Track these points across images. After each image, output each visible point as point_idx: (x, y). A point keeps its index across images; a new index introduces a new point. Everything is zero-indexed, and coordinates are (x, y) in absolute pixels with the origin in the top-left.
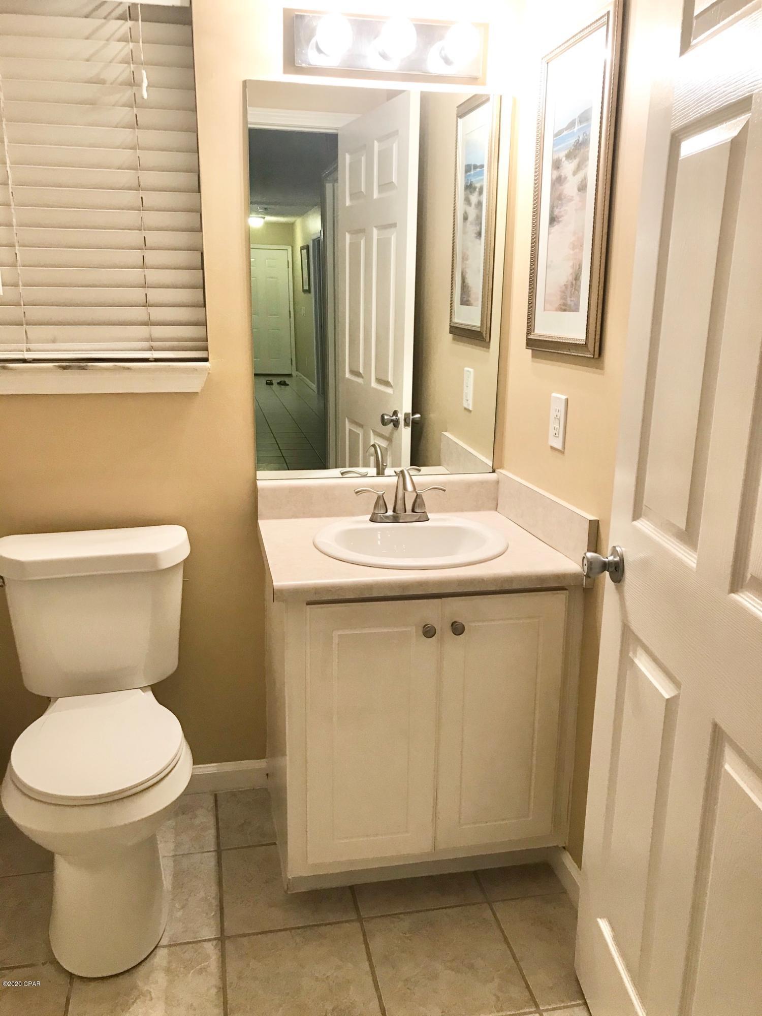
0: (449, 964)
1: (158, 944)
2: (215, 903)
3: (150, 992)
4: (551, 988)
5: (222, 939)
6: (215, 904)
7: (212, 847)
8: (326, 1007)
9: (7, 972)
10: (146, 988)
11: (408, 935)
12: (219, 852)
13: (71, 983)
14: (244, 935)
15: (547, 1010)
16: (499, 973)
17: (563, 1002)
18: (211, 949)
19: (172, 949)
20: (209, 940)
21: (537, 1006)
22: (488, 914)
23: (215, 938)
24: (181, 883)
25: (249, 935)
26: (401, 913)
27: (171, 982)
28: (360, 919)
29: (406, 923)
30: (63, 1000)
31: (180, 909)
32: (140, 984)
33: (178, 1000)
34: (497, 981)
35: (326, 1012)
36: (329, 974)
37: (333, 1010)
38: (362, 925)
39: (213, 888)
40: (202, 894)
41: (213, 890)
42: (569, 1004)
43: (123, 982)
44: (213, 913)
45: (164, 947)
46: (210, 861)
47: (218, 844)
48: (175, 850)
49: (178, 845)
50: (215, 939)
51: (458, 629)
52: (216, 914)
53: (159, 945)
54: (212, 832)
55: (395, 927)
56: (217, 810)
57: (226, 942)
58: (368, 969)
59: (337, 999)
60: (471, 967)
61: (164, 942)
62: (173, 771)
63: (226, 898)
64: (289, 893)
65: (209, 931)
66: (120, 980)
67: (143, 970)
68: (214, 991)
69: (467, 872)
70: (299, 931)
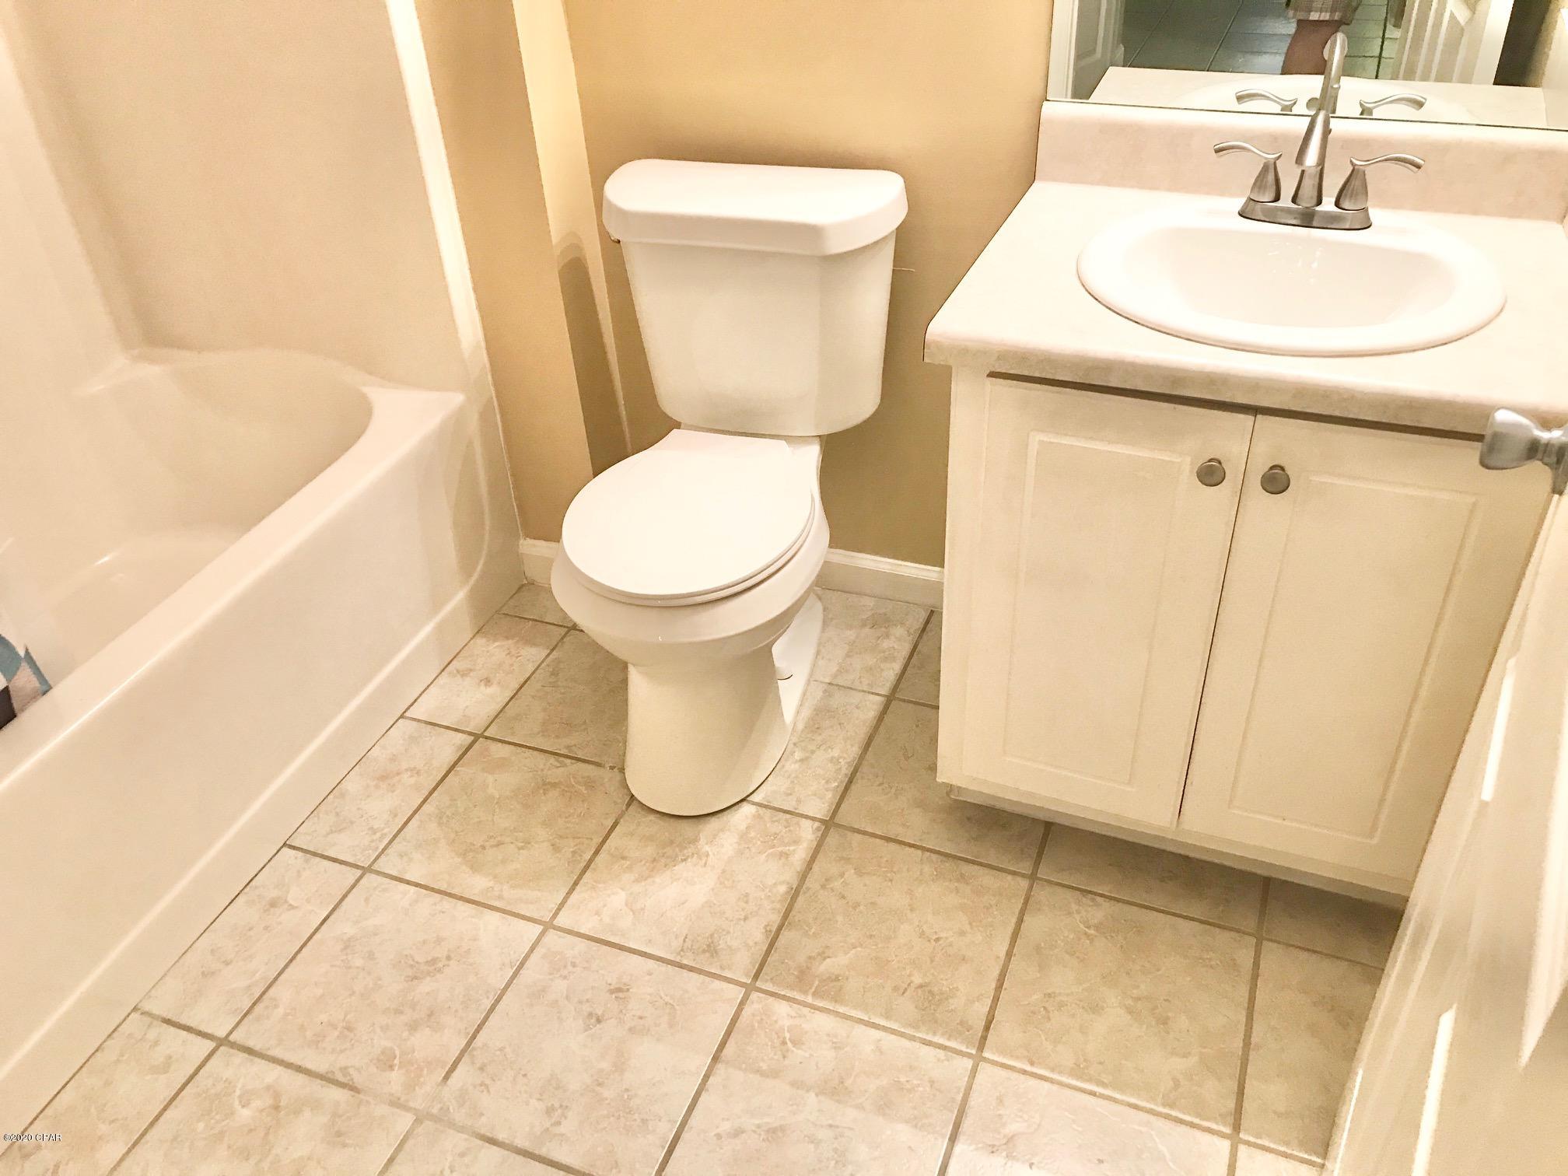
0: (1130, 1002)
1: (748, 796)
2: (846, 770)
3: (708, 855)
4: (1279, 1115)
5: (829, 824)
6: (847, 772)
7: (885, 690)
8: (913, 978)
9: (568, 761)
10: (707, 848)
11: (1092, 932)
12: (890, 699)
13: (629, 805)
14: (859, 831)
15: (1248, 1143)
16: (1203, 1050)
17: (1287, 1144)
18: (808, 832)
19: (762, 811)
20: (813, 819)
21: (1237, 1127)
22: (1245, 957)
23: (823, 819)
24: (816, 726)
25: (865, 833)
26: (1102, 895)
27: (740, 853)
28: (1033, 877)
29: (1100, 912)
30: (609, 823)
31: (796, 762)
32: (702, 841)
33: (734, 881)
34: (1194, 1060)
35: (909, 985)
36: (943, 935)
37: (921, 986)
38: (1031, 887)
39: (854, 749)
40: (836, 753)
41: (854, 751)
42: (1295, 1153)
43: (686, 827)
44: (836, 784)
45: (754, 804)
46: (871, 706)
47: (895, 688)
48: (835, 676)
49: (842, 670)
50: (822, 821)
51: (1276, 481)
52: (838, 787)
53: (748, 799)
54: (897, 667)
55: (1078, 912)
56: (920, 636)
57: (832, 830)
58: (1002, 954)
59: (933, 974)
60: (1164, 1021)
61: (756, 798)
62: (762, 586)
63: (865, 768)
64: (952, 797)
65: (819, 808)
66: (684, 824)
67: (714, 823)
68: (783, 889)
69: (1255, 874)
70: (934, 857)
